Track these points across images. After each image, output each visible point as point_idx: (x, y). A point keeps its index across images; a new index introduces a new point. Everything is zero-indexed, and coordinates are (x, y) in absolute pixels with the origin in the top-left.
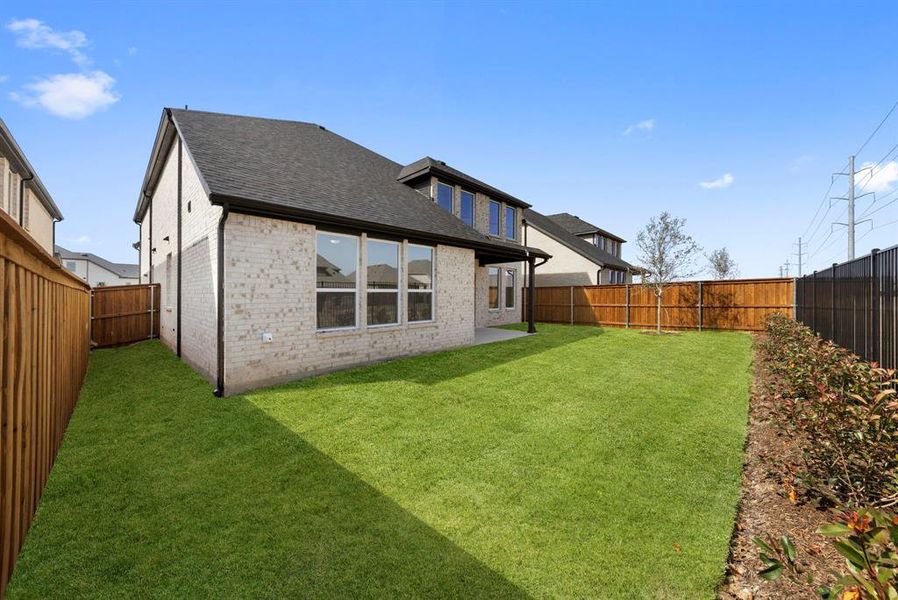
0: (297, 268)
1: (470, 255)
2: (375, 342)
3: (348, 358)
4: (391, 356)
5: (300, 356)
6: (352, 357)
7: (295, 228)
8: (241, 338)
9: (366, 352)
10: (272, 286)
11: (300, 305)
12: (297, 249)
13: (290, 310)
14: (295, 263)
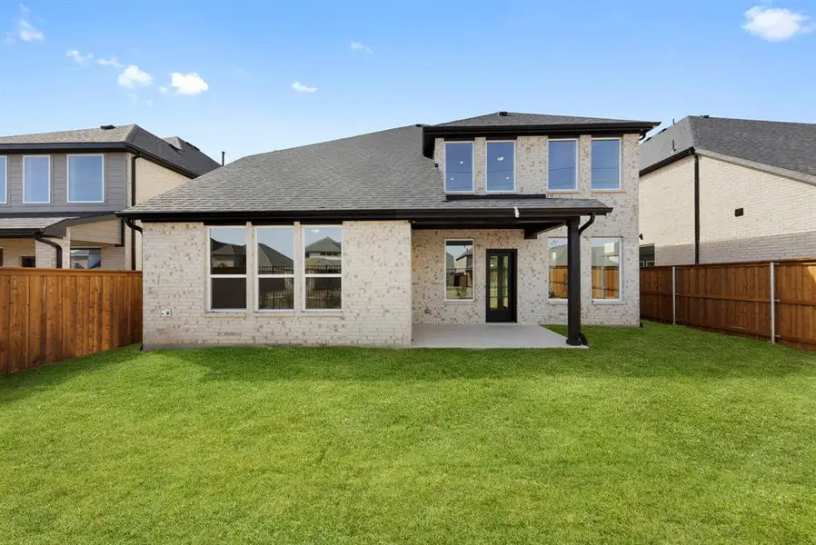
0: (190, 259)
1: (404, 228)
2: (261, 327)
3: (233, 337)
4: (280, 342)
5: (192, 330)
6: (237, 337)
7: (188, 227)
8: (153, 311)
9: (251, 334)
10: (171, 274)
11: (192, 289)
12: (189, 244)
13: (184, 293)
14: (188, 255)
